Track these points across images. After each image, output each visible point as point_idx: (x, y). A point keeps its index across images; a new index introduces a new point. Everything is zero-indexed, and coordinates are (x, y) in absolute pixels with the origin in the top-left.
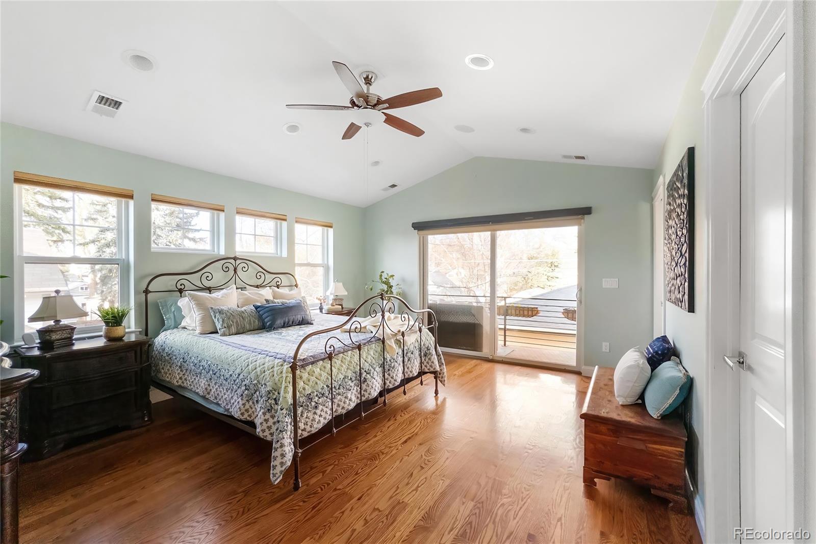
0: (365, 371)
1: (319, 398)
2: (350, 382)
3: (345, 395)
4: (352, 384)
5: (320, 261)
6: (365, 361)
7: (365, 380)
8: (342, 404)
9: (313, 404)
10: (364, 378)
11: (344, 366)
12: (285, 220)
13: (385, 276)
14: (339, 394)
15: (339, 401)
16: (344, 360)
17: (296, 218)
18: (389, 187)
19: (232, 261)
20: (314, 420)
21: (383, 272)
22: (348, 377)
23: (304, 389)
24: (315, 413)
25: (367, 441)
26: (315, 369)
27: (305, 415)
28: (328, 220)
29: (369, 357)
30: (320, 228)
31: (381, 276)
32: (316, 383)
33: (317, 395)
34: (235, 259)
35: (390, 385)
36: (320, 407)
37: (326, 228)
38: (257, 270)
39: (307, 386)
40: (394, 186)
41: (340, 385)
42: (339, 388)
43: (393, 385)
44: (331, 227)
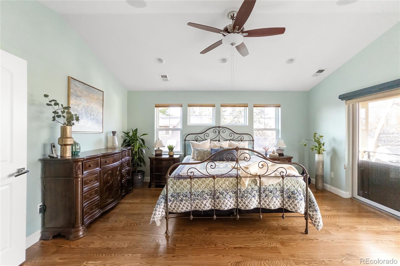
0: (219, 192)
1: (184, 197)
2: (206, 195)
3: (201, 201)
4: (208, 197)
5: (273, 127)
6: (220, 186)
7: (218, 198)
8: (199, 205)
9: (180, 198)
10: (218, 196)
11: (203, 185)
12: (247, 106)
13: (317, 136)
14: (197, 199)
15: (197, 203)
16: (204, 182)
17: (254, 104)
18: (317, 72)
19: (218, 128)
20: (179, 206)
21: (316, 134)
22: (205, 192)
23: (176, 190)
24: (180, 203)
25: (220, 234)
26: (184, 182)
27: (175, 202)
28: (277, 103)
29: (224, 185)
30: (274, 109)
31: (315, 136)
32: (183, 189)
33: (182, 195)
34: (219, 127)
35: (242, 207)
36: (184, 202)
37: (277, 108)
38: (230, 132)
39: (178, 189)
40: (321, 71)
41: (199, 195)
42: (198, 196)
43: (244, 208)
44: (280, 107)
